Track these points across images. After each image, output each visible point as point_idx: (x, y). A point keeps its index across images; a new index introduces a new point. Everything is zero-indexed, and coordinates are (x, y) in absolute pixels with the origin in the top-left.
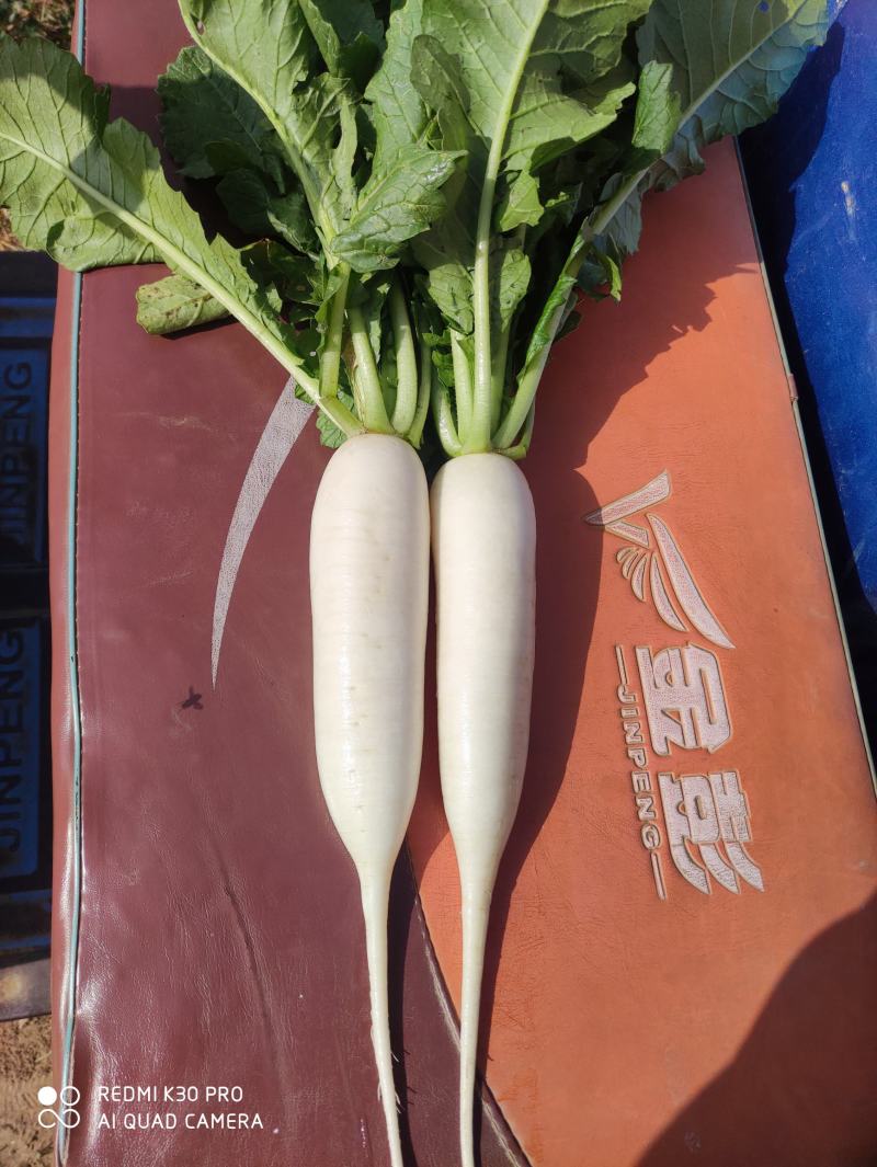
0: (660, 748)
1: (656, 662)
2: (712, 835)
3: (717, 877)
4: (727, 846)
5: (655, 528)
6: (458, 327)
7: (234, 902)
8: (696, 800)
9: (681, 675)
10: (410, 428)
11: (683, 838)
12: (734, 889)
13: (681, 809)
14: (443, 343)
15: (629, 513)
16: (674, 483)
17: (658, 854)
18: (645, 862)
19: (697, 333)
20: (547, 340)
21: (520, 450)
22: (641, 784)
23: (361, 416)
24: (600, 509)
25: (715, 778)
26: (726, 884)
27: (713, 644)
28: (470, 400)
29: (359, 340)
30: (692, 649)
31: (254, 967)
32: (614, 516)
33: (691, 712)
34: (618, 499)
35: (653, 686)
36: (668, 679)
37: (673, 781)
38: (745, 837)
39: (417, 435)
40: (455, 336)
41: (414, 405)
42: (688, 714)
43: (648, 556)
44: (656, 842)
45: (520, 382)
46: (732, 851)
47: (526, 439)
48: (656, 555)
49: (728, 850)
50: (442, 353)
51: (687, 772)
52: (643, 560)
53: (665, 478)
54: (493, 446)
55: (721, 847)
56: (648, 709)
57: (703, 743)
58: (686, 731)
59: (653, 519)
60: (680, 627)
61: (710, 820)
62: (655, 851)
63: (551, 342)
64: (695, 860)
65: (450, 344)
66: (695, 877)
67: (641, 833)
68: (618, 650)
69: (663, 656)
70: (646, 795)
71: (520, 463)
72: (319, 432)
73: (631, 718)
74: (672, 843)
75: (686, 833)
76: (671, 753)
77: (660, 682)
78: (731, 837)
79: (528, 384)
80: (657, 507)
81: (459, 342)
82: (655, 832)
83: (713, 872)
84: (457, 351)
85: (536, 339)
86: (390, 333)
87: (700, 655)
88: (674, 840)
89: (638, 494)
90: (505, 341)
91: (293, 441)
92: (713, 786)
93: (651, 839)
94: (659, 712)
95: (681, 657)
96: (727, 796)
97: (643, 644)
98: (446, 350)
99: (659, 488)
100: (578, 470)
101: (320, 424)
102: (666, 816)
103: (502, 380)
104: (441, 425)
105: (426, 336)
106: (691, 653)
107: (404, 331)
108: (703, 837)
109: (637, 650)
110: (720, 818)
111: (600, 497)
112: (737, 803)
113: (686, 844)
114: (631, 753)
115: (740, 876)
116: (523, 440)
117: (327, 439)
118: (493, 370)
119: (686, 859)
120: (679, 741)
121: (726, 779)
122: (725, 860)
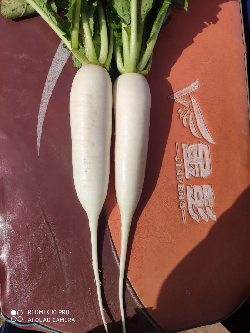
0: (188, 177)
1: (189, 148)
2: (202, 205)
3: (202, 217)
4: (206, 208)
5: (192, 101)
6: (124, 22)
7: (48, 224)
8: (198, 194)
9: (197, 153)
10: (106, 62)
11: (193, 205)
12: (207, 221)
13: (193, 196)
14: (118, 28)
15: (184, 95)
16: (200, 84)
17: (184, 210)
18: (180, 213)
19: (214, 25)
20: (158, 28)
21: (146, 72)
22: (181, 188)
23: (87, 57)
24: (173, 93)
25: (204, 187)
26: (205, 220)
27: (208, 142)
28: (128, 52)
29: (85, 26)
30: (201, 144)
31: (55, 244)
32: (178, 96)
33: (199, 165)
34: (180, 90)
35: (187, 156)
36: (192, 154)
37: (191, 188)
38: (212, 205)
39: (108, 65)
40: (124, 25)
41: (107, 54)
42: (198, 166)
43: (189, 111)
44: (184, 207)
45: (148, 45)
46: (208, 209)
47: (149, 67)
48: (192, 111)
49: (206, 209)
50: (118, 32)
51: (196, 185)
52: (187, 112)
53: (197, 82)
54: (137, 70)
55: (204, 208)
56: (185, 164)
57: (202, 175)
58: (197, 171)
59: (192, 98)
60: (198, 136)
61: (202, 200)
62: (183, 209)
63: (160, 29)
64: (196, 212)
65: (121, 28)
66: (195, 217)
67: (179, 204)
68: (176, 144)
69: (191, 146)
70: (182, 192)
71: (146, 76)
72: (73, 62)
73: (179, 167)
74: (189, 207)
75: (194, 204)
76: (191, 179)
77: (190, 155)
78: (208, 205)
79: (150, 45)
80: (194, 93)
81: (124, 28)
82: (184, 203)
83: (201, 216)
84: (124, 32)
85: (154, 27)
86: (98, 23)
87: (204, 146)
88: (190, 206)
89: (187, 88)
90: (142, 27)
91: (64, 64)
92: (204, 189)
93: (182, 206)
94: (188, 165)
95: (197, 147)
96: (208, 192)
97: (185, 142)
98: (120, 31)
99: (195, 86)
100: (167, 78)
101: (73, 58)
102: (188, 198)
103: (141, 44)
104: (117, 61)
105: (112, 25)
106: (200, 145)
107: (103, 23)
108: (199, 205)
109: (183, 144)
110: (205, 199)
111: (174, 89)
112: (211, 195)
113: (193, 207)
114: (178, 179)
115: (209, 217)
116: (148, 68)
117: (76, 64)
118: (137, 39)
119: (193, 212)
120: (194, 175)
121: (208, 187)
122: (205, 212)
